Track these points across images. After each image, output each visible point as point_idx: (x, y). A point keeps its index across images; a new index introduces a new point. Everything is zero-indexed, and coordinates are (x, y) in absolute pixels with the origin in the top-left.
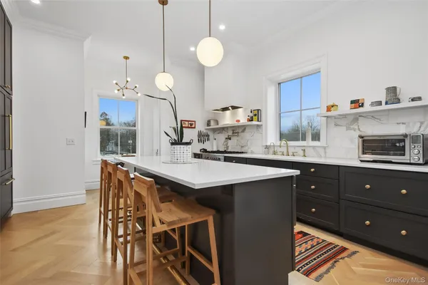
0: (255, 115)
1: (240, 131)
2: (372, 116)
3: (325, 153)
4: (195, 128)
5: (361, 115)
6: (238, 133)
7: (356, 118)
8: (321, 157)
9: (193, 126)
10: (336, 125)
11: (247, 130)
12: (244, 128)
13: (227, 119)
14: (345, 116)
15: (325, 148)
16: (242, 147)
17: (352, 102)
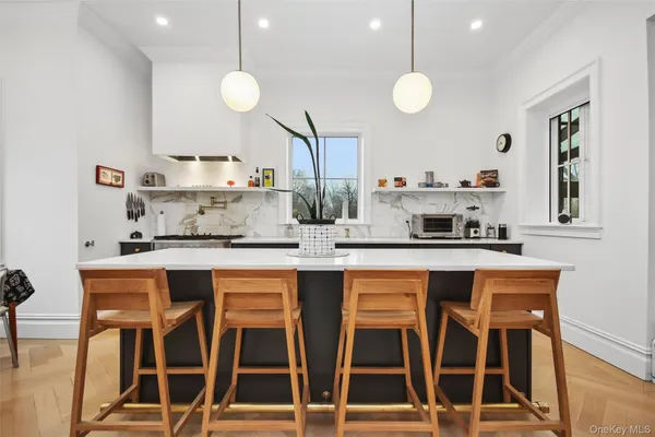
0: (268, 177)
1: (229, 200)
2: (413, 195)
3: (369, 232)
4: (122, 186)
5: (404, 194)
6: (225, 203)
7: (400, 196)
8: (364, 237)
9: (120, 183)
10: (381, 202)
11: (244, 200)
12: (238, 196)
13: (194, 177)
14: (390, 193)
15: (369, 227)
16: (232, 227)
17: (396, 179)
